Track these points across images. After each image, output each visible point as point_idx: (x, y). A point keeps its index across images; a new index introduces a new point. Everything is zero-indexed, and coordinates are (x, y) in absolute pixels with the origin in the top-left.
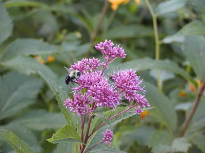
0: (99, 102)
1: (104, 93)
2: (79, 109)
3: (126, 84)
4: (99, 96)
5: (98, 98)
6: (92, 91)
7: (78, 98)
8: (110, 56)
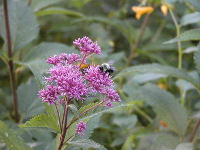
0: (64, 92)
1: (70, 84)
2: (49, 99)
3: (94, 78)
4: (64, 86)
5: (63, 88)
6: (59, 81)
7: (50, 89)
8: (86, 51)
